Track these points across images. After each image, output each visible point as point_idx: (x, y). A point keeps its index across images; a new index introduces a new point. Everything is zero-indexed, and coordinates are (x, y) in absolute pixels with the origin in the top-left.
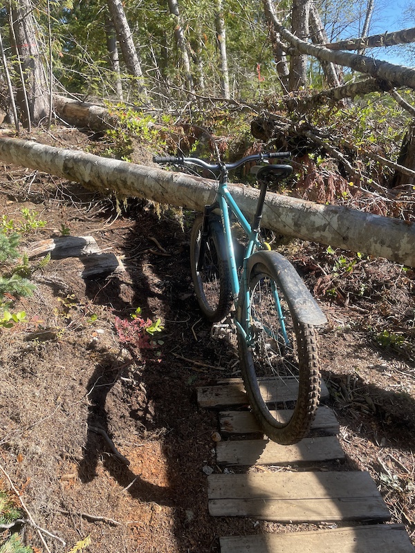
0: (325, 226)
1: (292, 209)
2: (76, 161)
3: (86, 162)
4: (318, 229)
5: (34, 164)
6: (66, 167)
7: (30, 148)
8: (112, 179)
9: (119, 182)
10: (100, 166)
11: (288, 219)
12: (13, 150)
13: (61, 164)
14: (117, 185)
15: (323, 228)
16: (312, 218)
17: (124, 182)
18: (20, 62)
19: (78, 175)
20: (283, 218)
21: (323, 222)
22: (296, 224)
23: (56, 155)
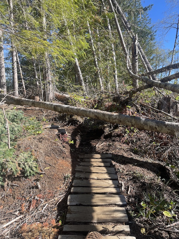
0: (116, 118)
1: (108, 115)
2: (57, 106)
3: (59, 106)
4: (114, 119)
5: (46, 107)
6: (54, 108)
7: (46, 103)
8: (66, 110)
9: (67, 111)
10: (63, 107)
11: (107, 117)
12: (41, 104)
13: (53, 107)
14: (67, 112)
15: (115, 119)
16: (113, 116)
17: (69, 110)
18: (45, 83)
19: (57, 110)
20: (106, 117)
21: (115, 117)
22: (109, 118)
23: (52, 105)
